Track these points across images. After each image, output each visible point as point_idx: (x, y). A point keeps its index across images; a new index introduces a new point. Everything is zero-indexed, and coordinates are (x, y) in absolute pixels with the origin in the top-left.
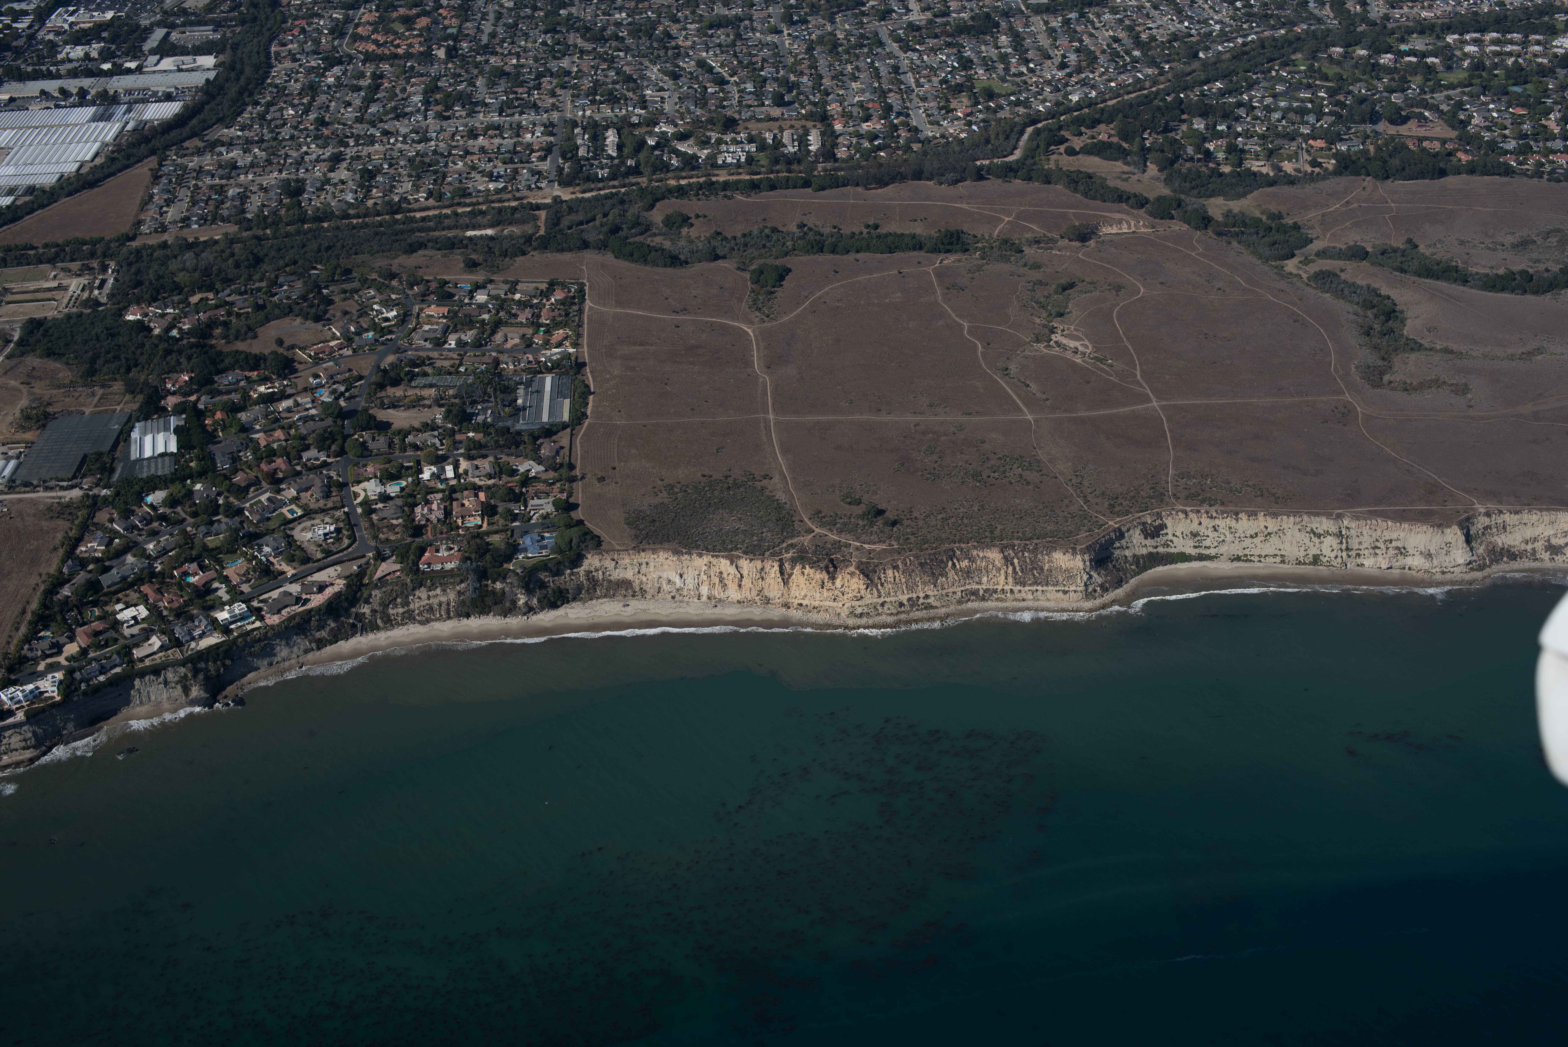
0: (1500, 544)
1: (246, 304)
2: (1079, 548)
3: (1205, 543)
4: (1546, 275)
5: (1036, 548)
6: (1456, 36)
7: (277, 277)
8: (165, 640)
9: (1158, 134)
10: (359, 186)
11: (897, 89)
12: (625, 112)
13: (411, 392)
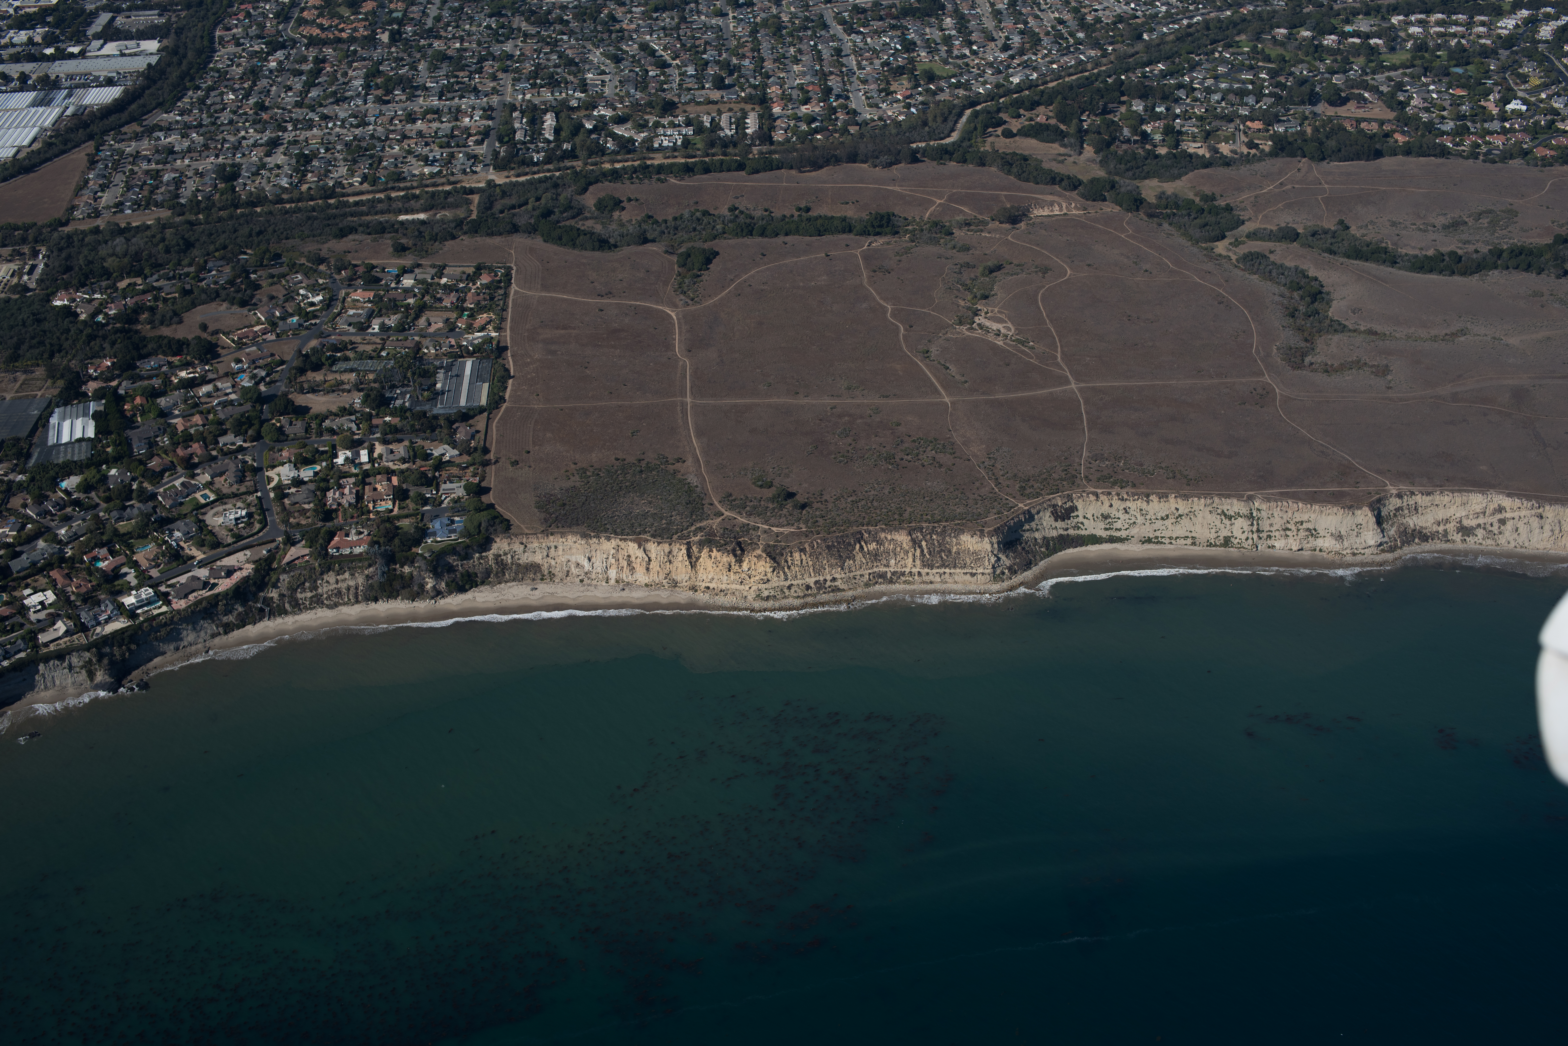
0: (1412, 526)
1: (174, 289)
2: (986, 530)
3: (1116, 525)
4: (1475, 256)
5: (944, 531)
6: (1401, 18)
7: (206, 262)
8: (70, 625)
9: (1096, 115)
10: (294, 170)
11: (838, 72)
12: (564, 96)
13: (331, 377)
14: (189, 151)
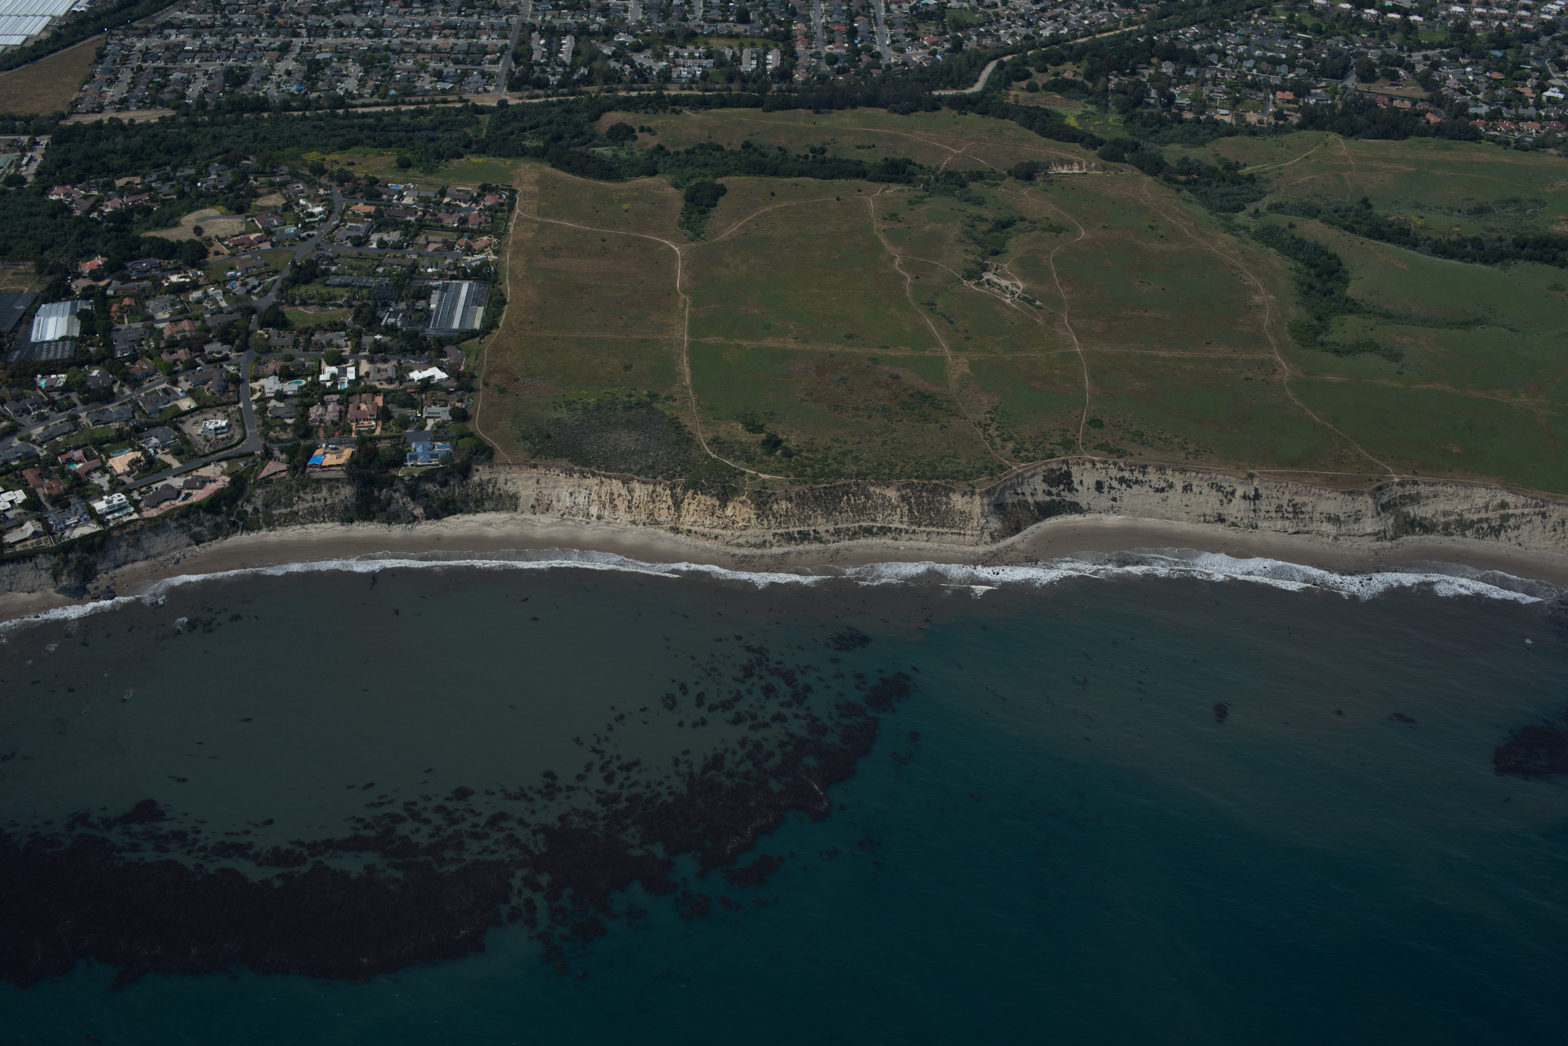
0: (1412, 515)
1: (172, 191)
2: (978, 490)
4: (1498, 244)
5: (935, 489)
7: (207, 165)
8: (38, 526)
9: (1124, 75)
10: (305, 77)
11: (865, 12)
12: (585, 19)
13: (324, 291)
14: (200, 51)
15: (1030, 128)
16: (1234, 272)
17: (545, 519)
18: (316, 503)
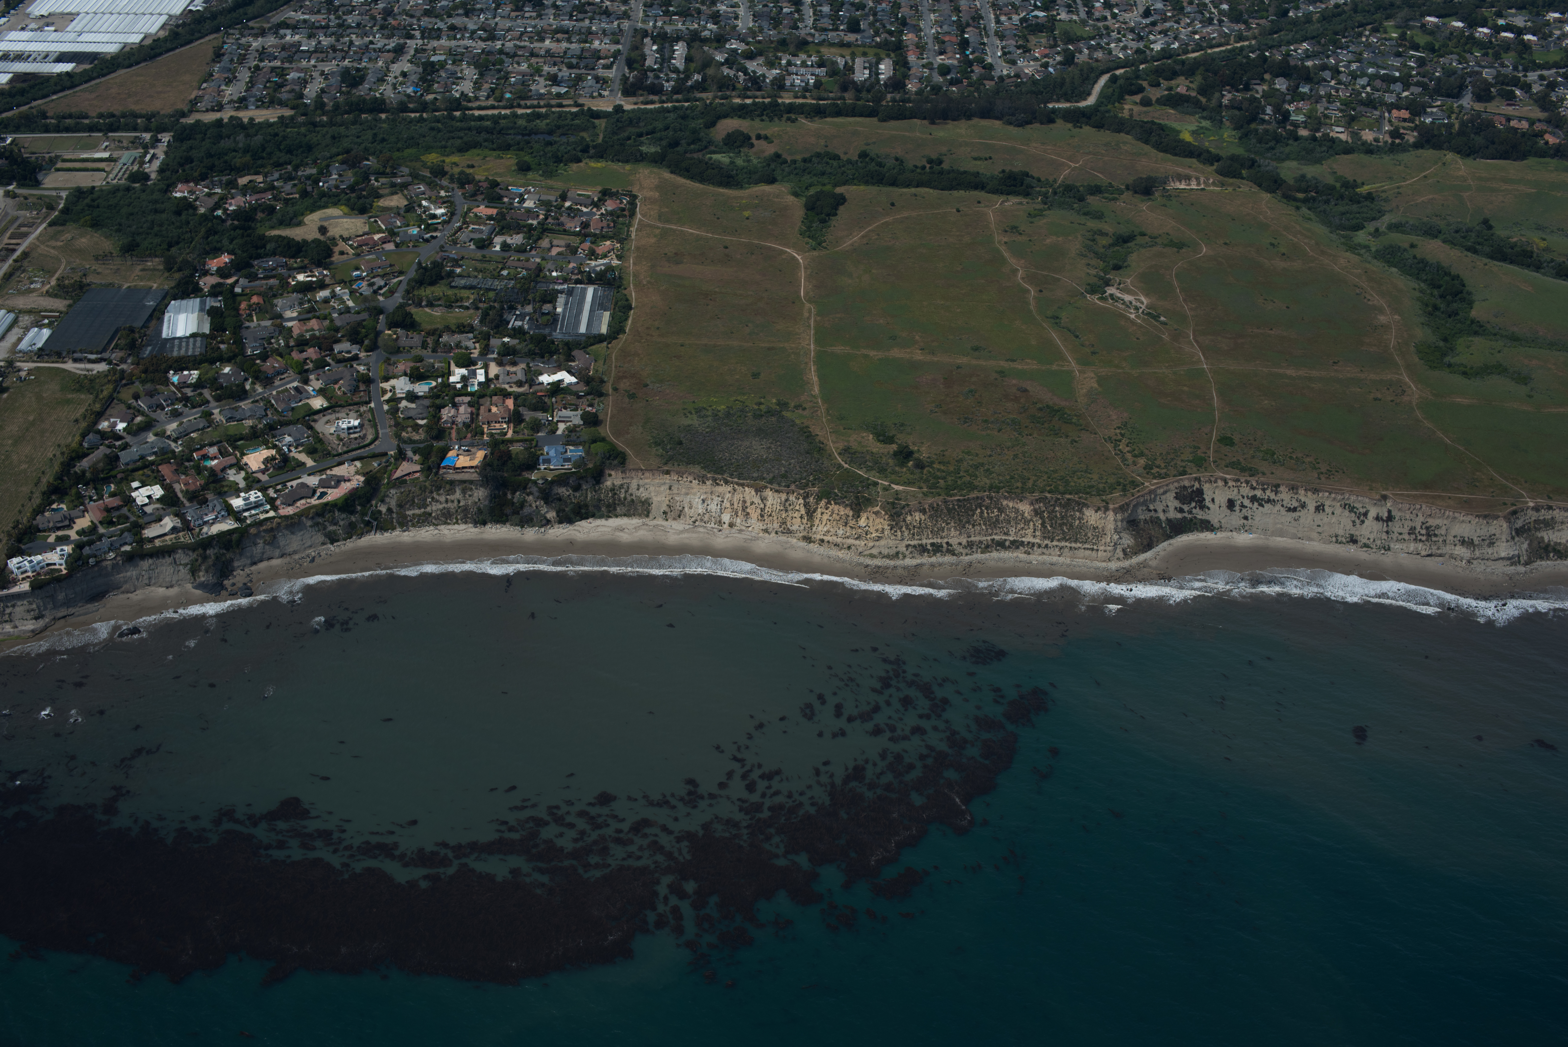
0: (1547, 540)
1: (294, 190)
2: (1111, 506)
5: (1068, 503)
6: (1557, 15)
7: (328, 165)
8: (177, 522)
9: (1238, 91)
10: (421, 79)
11: (976, 24)
12: (696, 26)
13: (450, 292)
14: (315, 51)
15: (1146, 142)
16: (1358, 291)
17: (677, 525)
18: (450, 505)
